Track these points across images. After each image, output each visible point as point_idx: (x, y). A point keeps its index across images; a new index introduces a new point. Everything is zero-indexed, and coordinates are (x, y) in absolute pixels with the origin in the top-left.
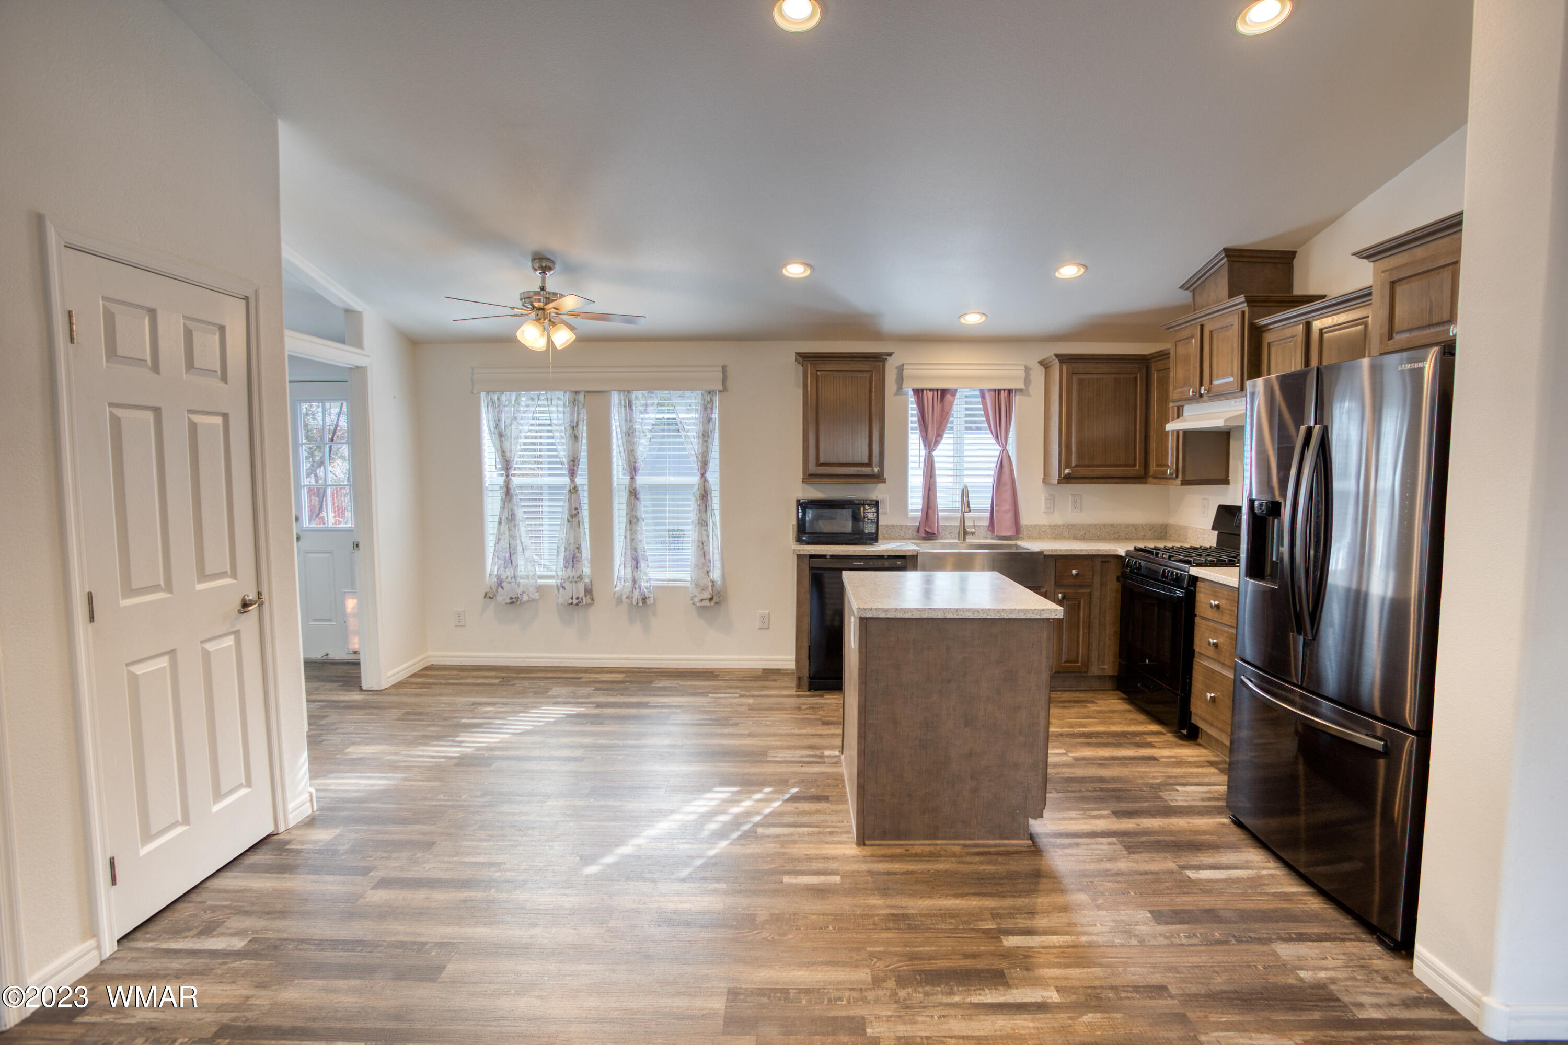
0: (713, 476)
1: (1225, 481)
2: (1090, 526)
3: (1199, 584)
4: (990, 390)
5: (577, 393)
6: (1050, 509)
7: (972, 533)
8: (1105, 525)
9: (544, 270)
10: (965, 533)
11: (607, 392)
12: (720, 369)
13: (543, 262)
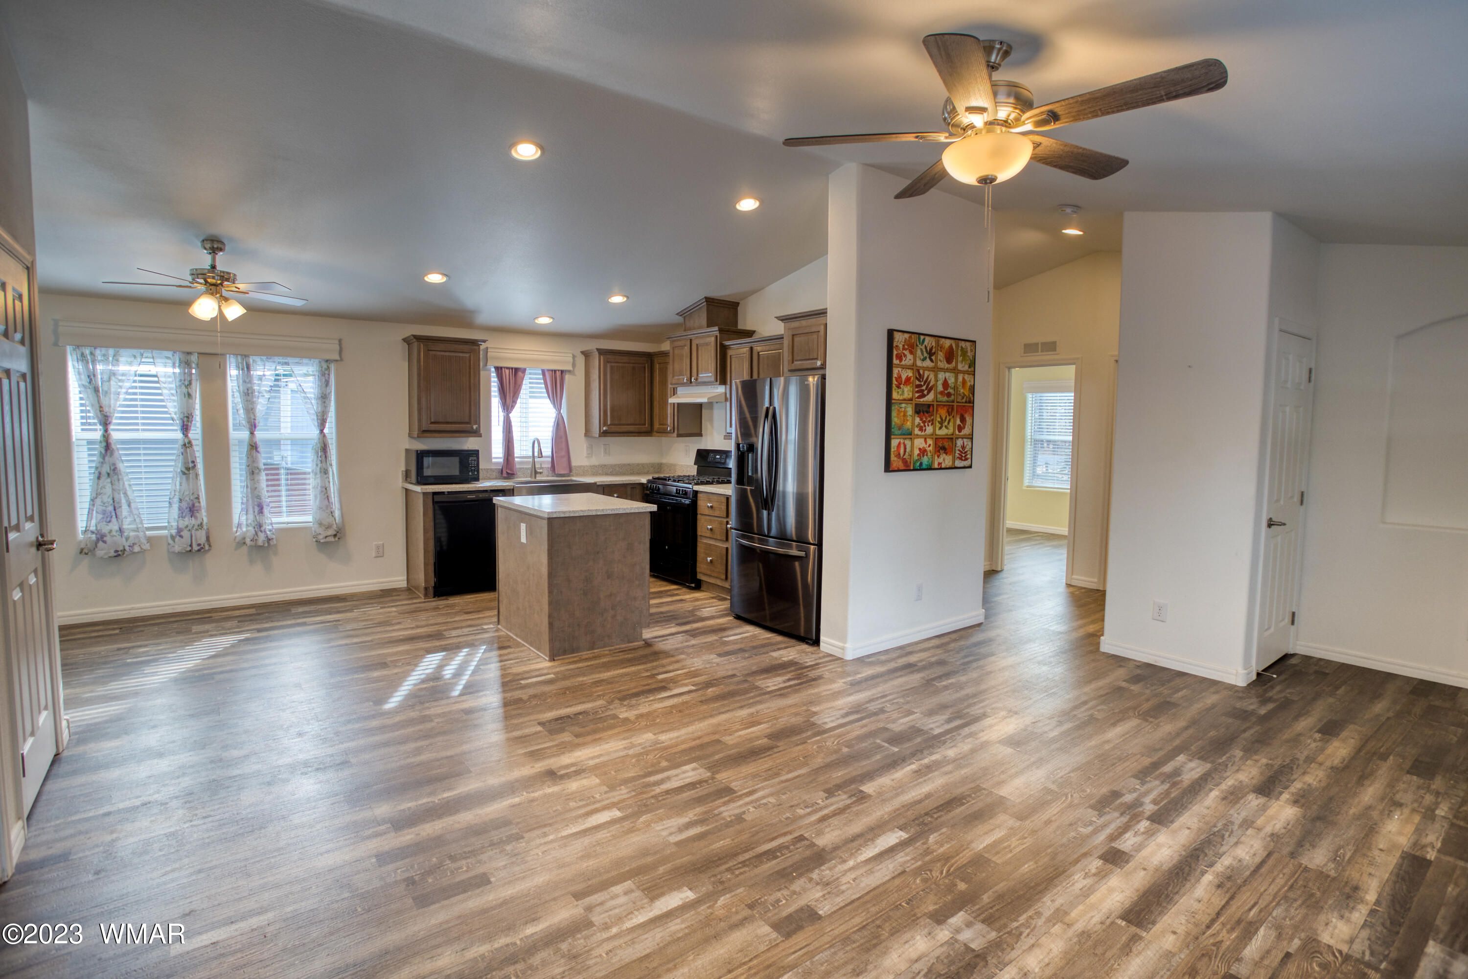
0: (330, 429)
1: (700, 435)
2: (615, 465)
3: (699, 495)
4: (548, 370)
5: (189, 353)
6: (589, 456)
7: (541, 473)
8: (624, 465)
9: (214, 251)
10: (536, 473)
11: (223, 355)
12: (337, 342)
13: (215, 245)
